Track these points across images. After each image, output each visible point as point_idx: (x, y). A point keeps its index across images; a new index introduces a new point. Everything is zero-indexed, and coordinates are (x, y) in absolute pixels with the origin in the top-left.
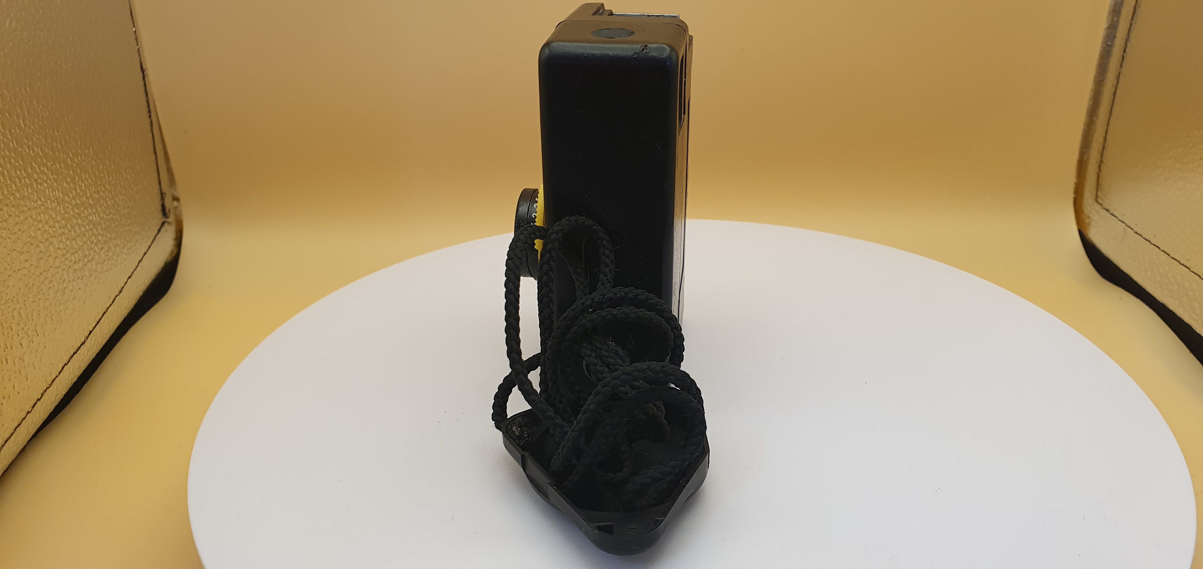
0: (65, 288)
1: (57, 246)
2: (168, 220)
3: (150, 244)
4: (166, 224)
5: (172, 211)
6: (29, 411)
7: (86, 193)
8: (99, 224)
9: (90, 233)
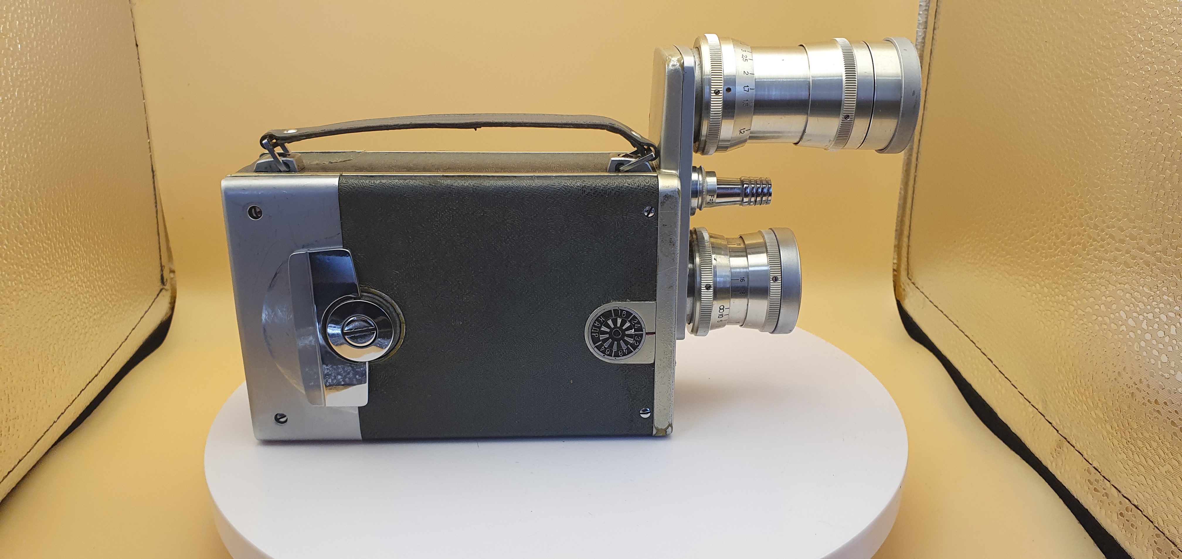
0: (86, 333)
1: (83, 300)
2: (166, 287)
3: (150, 305)
4: (163, 290)
5: (169, 281)
6: (56, 421)
7: (106, 263)
8: (114, 287)
9: (107, 293)
